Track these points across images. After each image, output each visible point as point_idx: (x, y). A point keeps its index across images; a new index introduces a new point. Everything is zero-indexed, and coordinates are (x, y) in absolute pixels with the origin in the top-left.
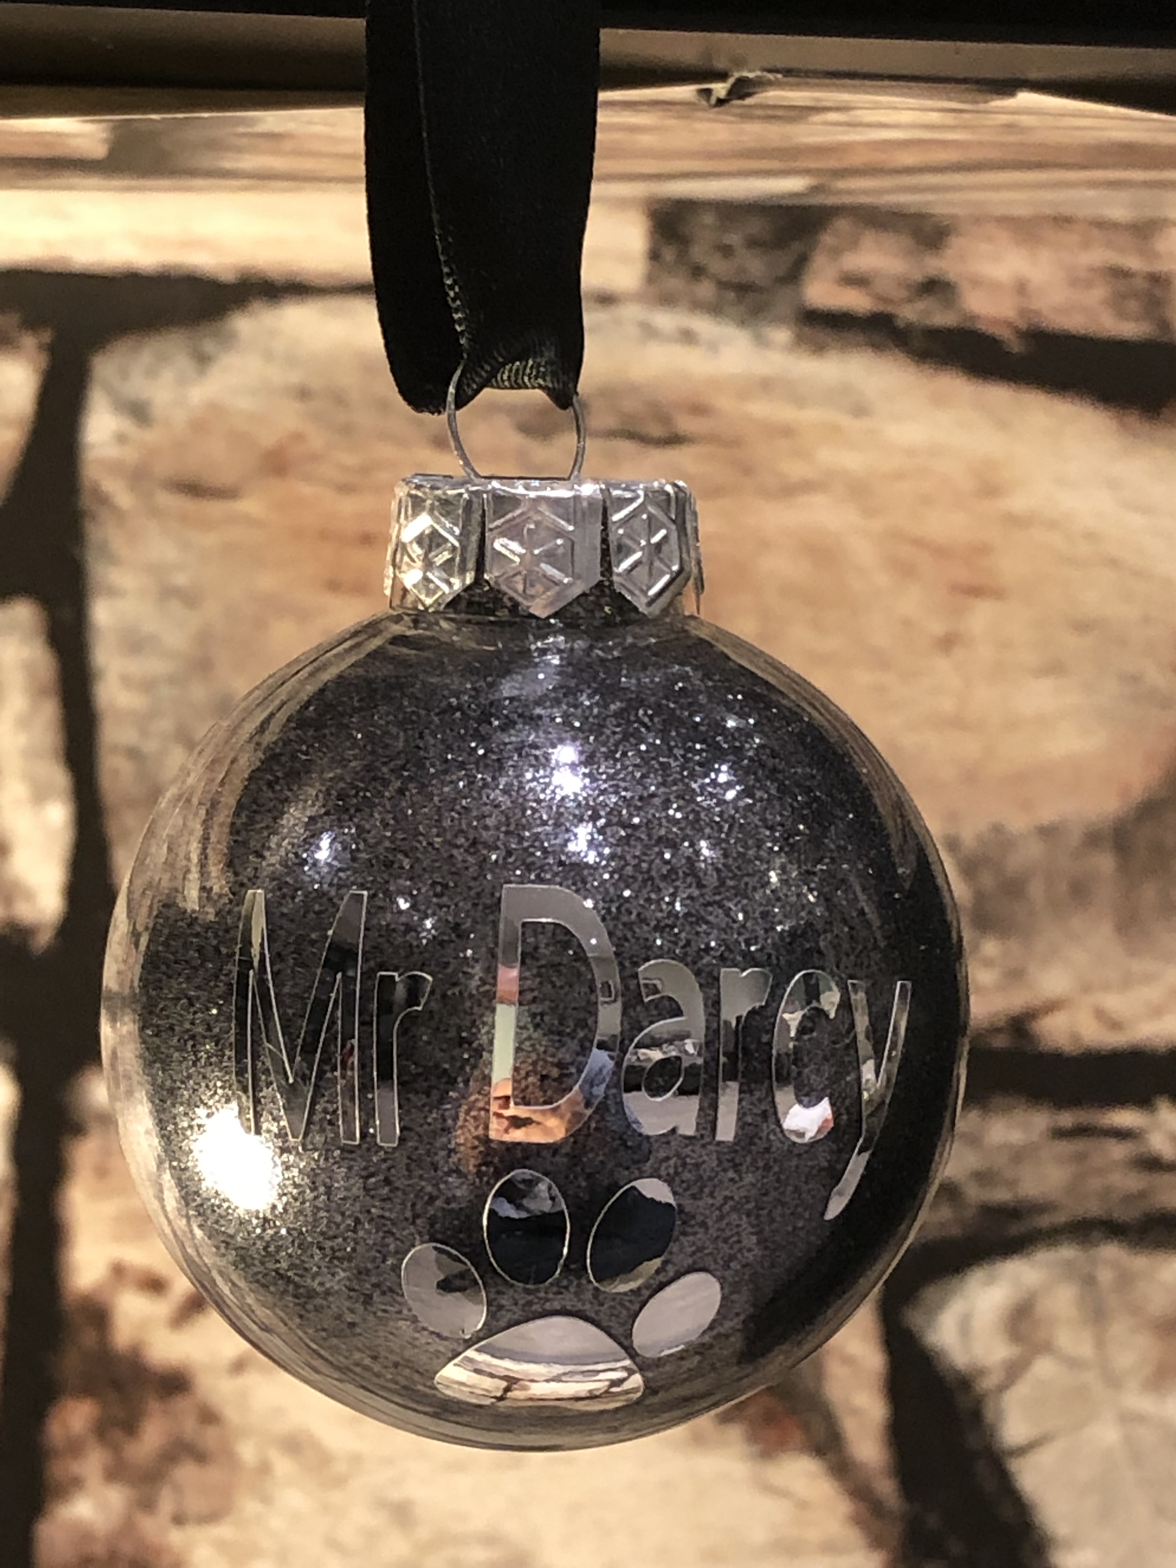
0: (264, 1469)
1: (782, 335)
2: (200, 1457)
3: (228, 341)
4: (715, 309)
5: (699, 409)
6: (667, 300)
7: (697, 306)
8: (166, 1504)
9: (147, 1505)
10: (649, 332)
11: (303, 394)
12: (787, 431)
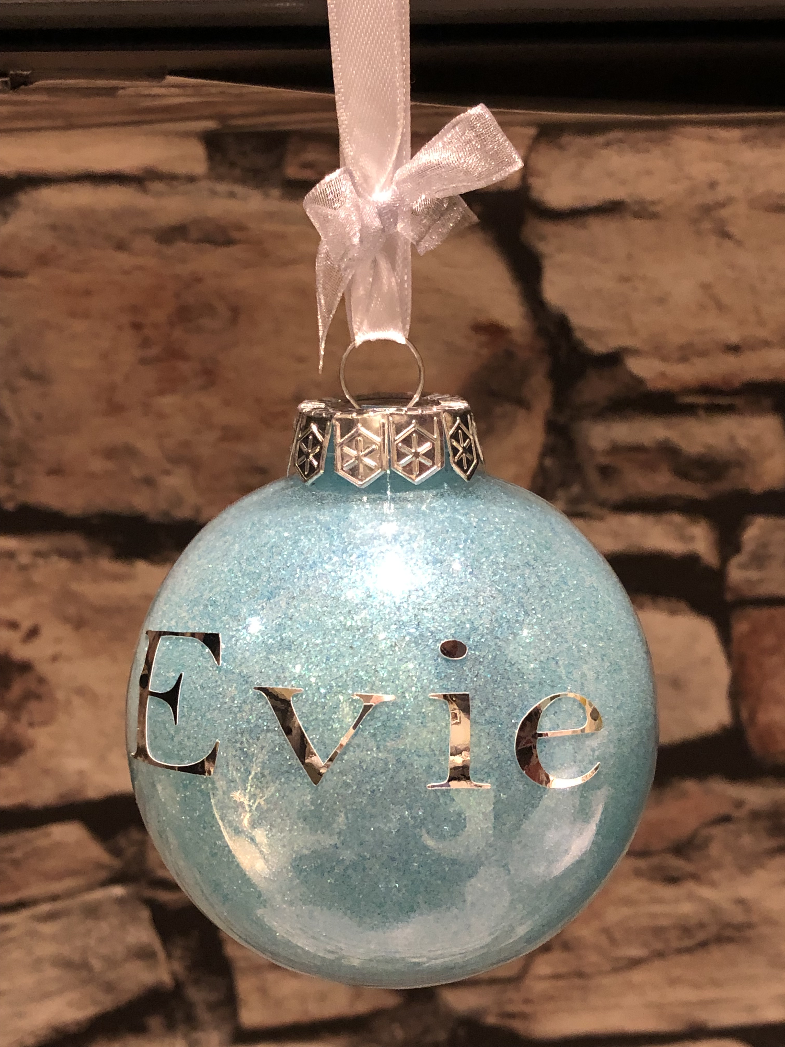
0: (69, 702)
1: (276, 192)
2: (38, 697)
3: (17, 205)
4: (243, 181)
5: (241, 228)
6: (220, 178)
7: (236, 181)
8: (25, 718)
9: (17, 719)
10: (214, 193)
11: (54, 227)
12: (282, 237)
